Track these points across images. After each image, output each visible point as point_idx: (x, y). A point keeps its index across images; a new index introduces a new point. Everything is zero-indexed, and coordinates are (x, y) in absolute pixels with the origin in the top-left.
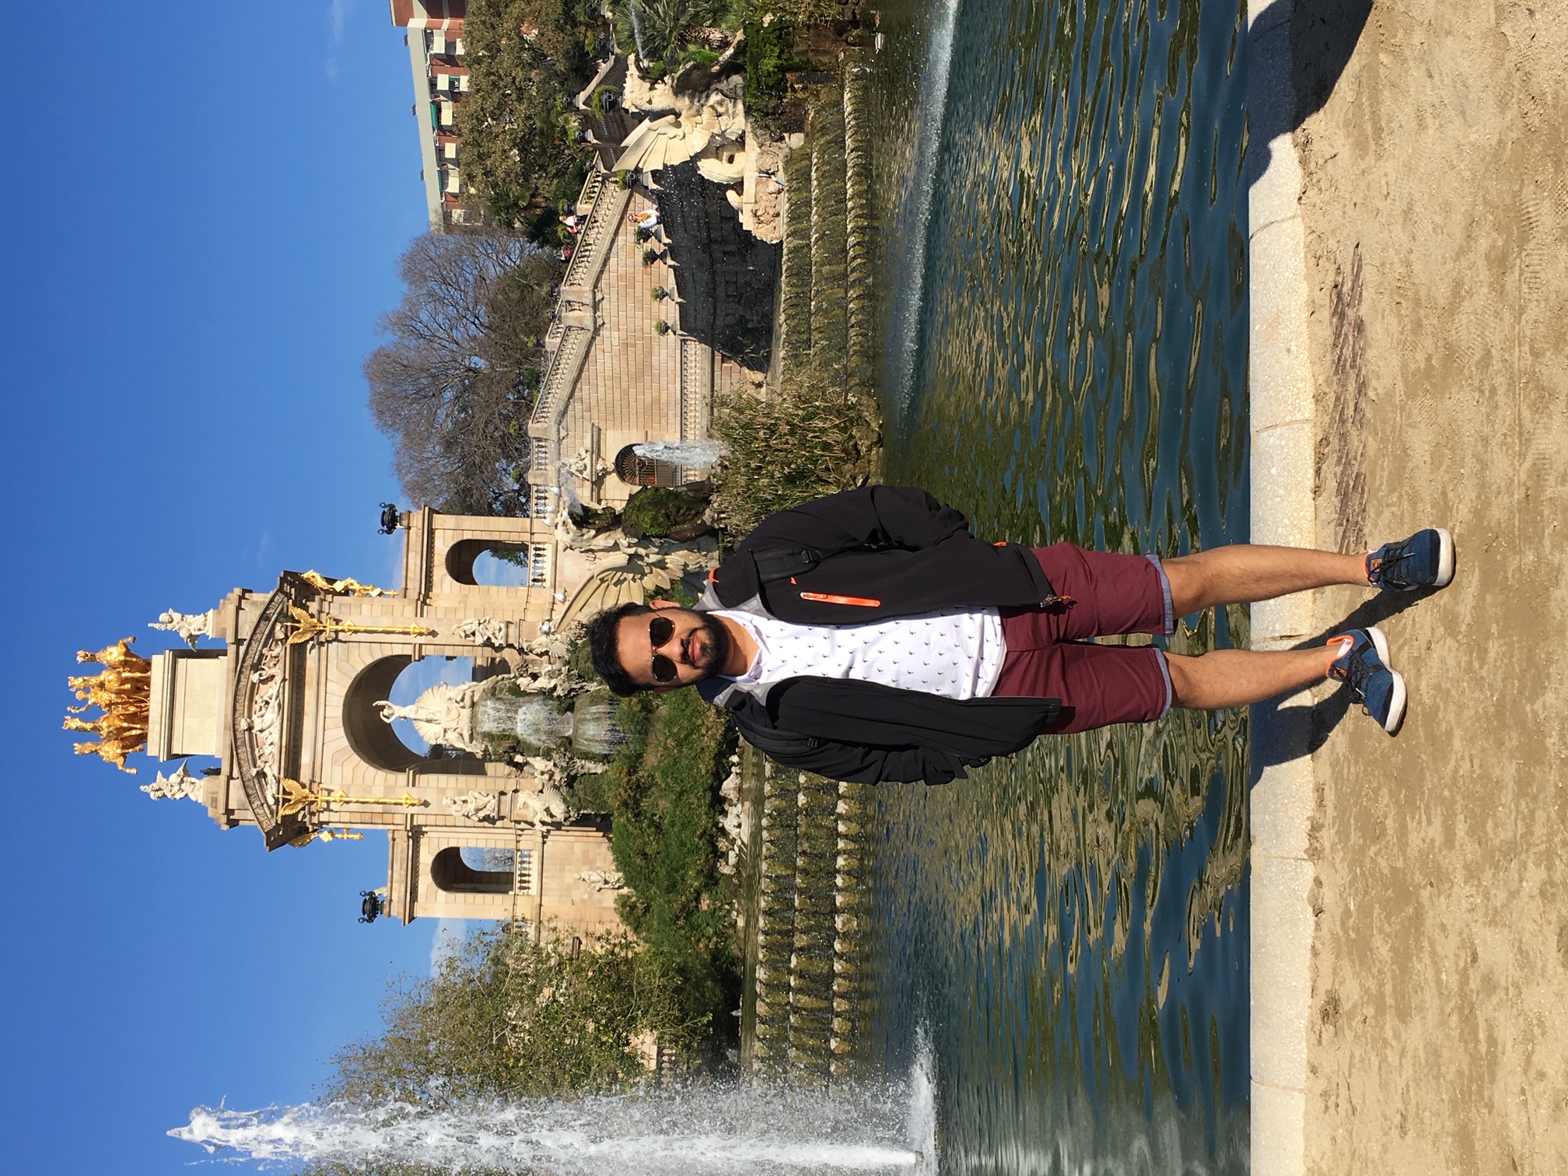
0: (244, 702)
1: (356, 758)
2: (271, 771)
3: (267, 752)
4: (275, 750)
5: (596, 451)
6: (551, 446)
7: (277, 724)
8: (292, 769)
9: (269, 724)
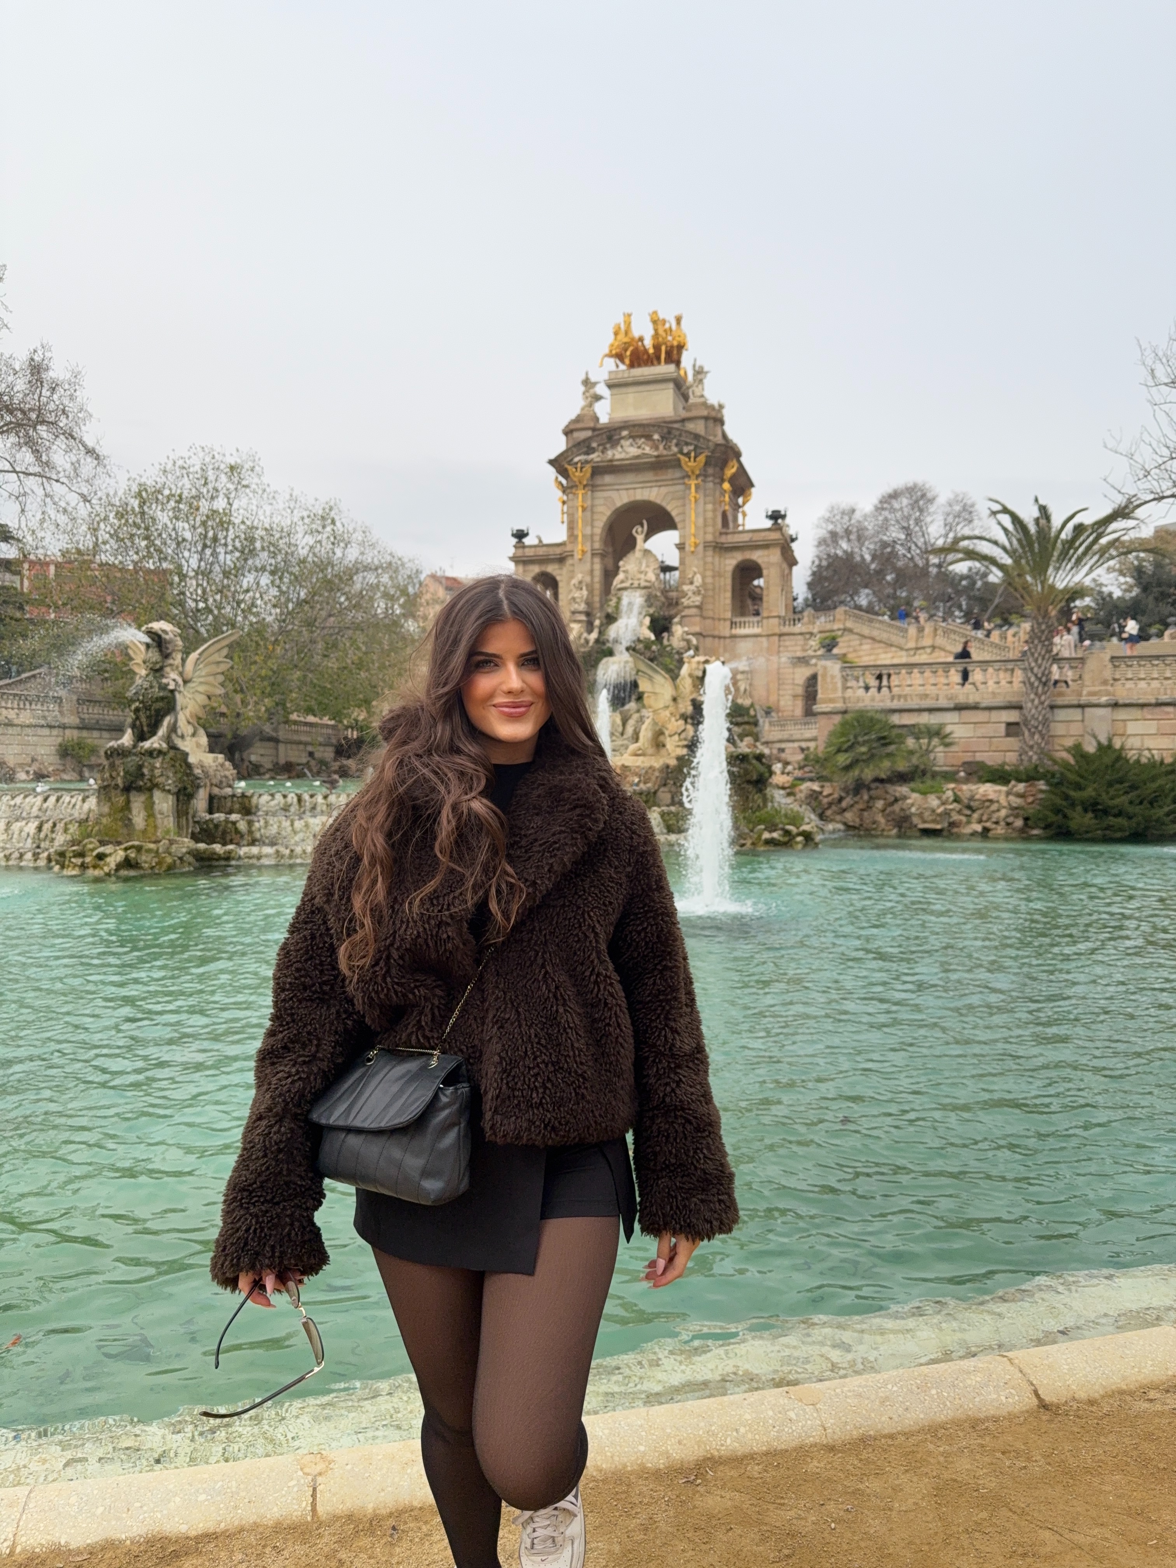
0: (640, 431)
1: (608, 513)
2: (595, 456)
3: (608, 452)
4: (610, 458)
6: (829, 626)
7: (628, 456)
8: (598, 471)
9: (626, 450)
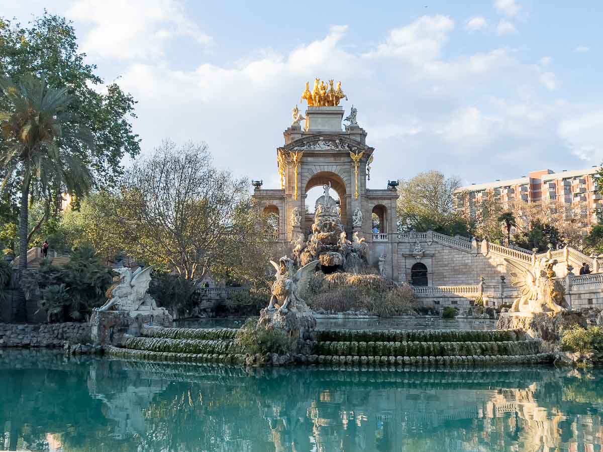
0: (329, 138)
1: (310, 177)
2: (305, 148)
3: (312, 147)
4: (312, 149)
5: (424, 255)
6: (424, 240)
7: (322, 149)
8: (306, 155)
9: (321, 146)
